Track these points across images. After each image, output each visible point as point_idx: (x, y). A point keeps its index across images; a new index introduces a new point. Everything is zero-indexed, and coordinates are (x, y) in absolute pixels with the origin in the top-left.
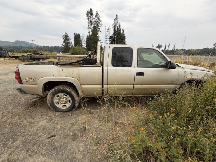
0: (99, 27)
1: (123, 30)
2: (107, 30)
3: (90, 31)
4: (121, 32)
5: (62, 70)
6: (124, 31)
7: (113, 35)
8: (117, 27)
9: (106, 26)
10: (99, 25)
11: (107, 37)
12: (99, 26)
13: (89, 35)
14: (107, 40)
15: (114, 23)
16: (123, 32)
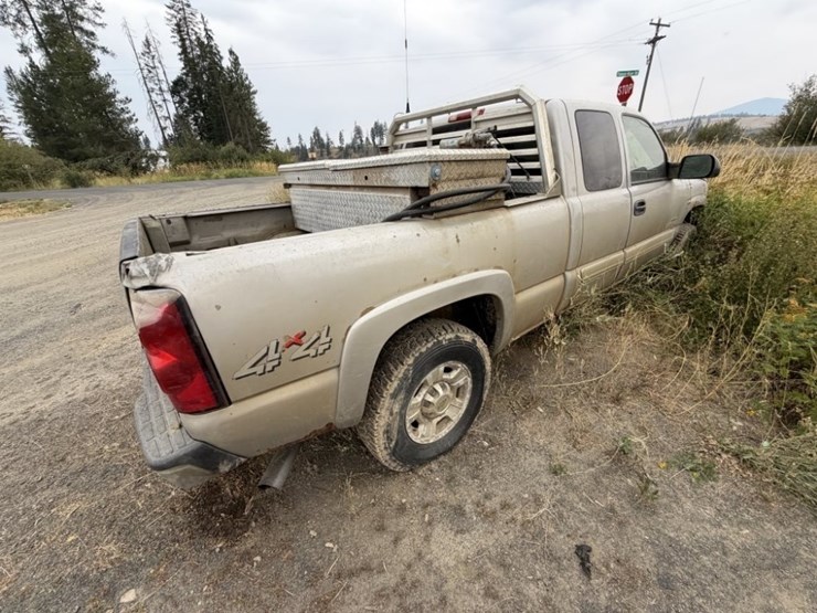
0: (87, 26)
1: (231, 52)
2: (140, 49)
3: (30, 39)
4: (226, 63)
5: (458, 241)
6: (237, 59)
7: (186, 74)
8: (194, 37)
9: (125, 26)
10: (80, 11)
11: (150, 85)
12: (82, 19)
13: (32, 65)
14: (158, 99)
15: (172, 12)
16: (236, 62)
